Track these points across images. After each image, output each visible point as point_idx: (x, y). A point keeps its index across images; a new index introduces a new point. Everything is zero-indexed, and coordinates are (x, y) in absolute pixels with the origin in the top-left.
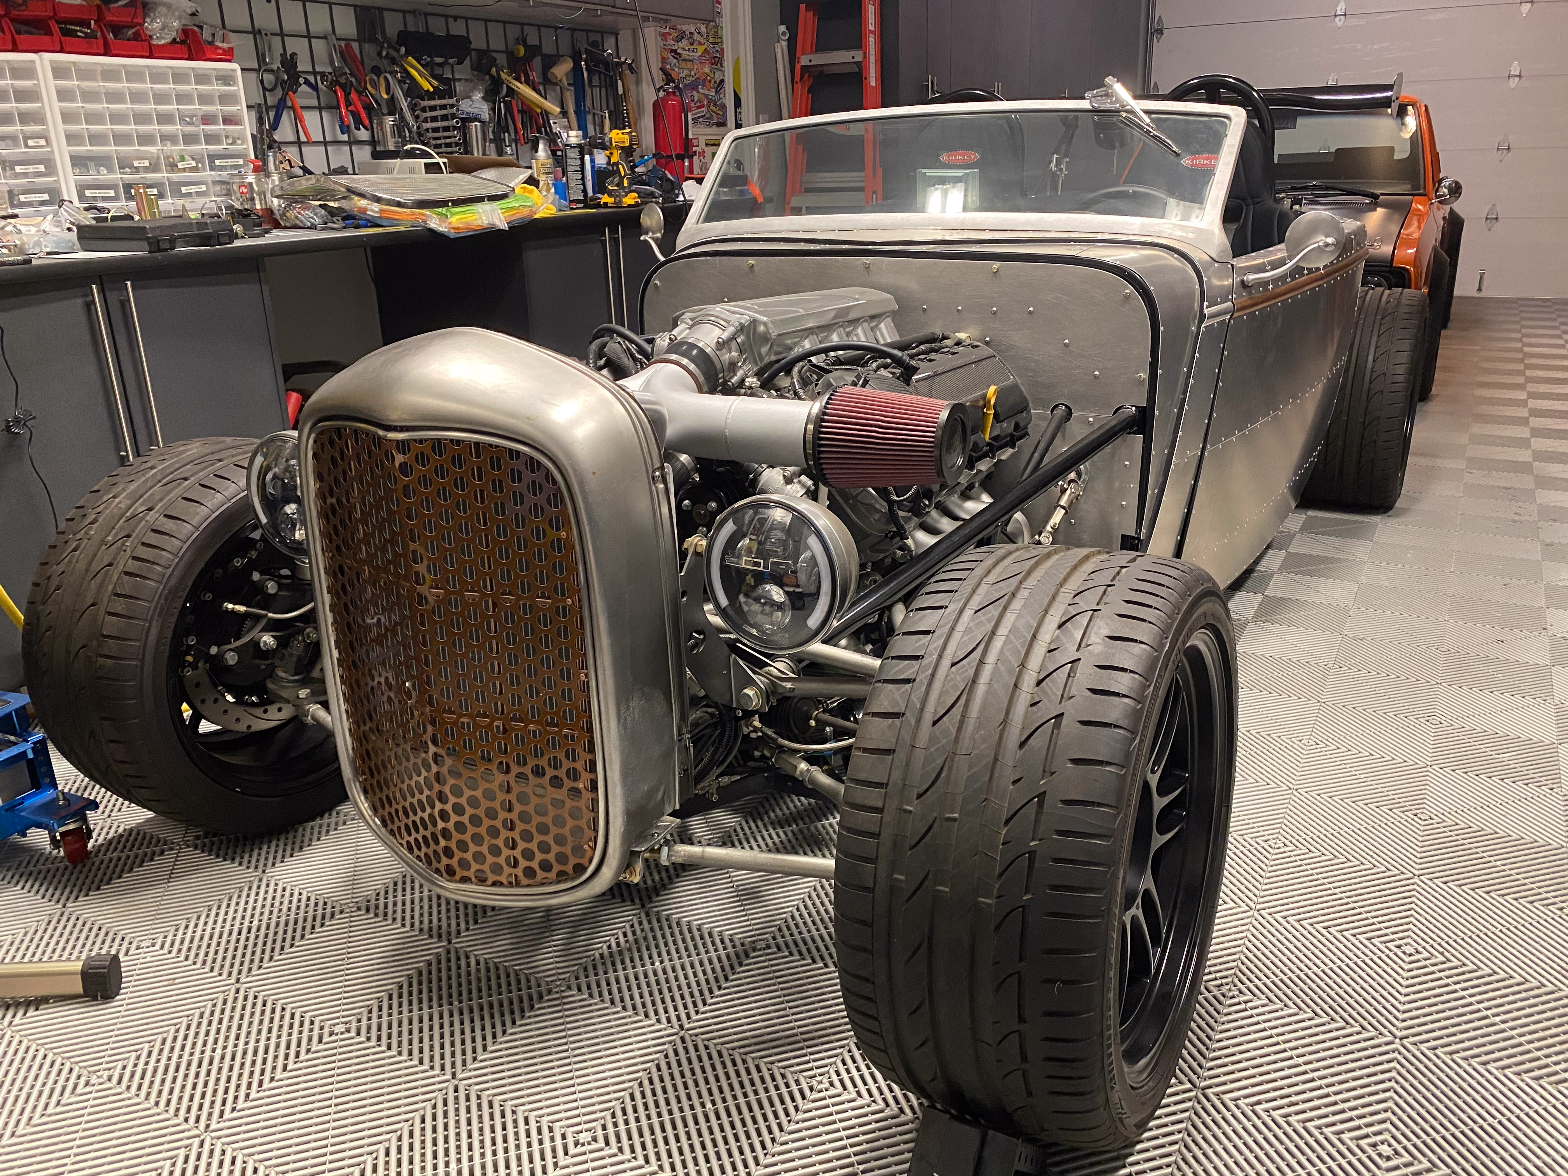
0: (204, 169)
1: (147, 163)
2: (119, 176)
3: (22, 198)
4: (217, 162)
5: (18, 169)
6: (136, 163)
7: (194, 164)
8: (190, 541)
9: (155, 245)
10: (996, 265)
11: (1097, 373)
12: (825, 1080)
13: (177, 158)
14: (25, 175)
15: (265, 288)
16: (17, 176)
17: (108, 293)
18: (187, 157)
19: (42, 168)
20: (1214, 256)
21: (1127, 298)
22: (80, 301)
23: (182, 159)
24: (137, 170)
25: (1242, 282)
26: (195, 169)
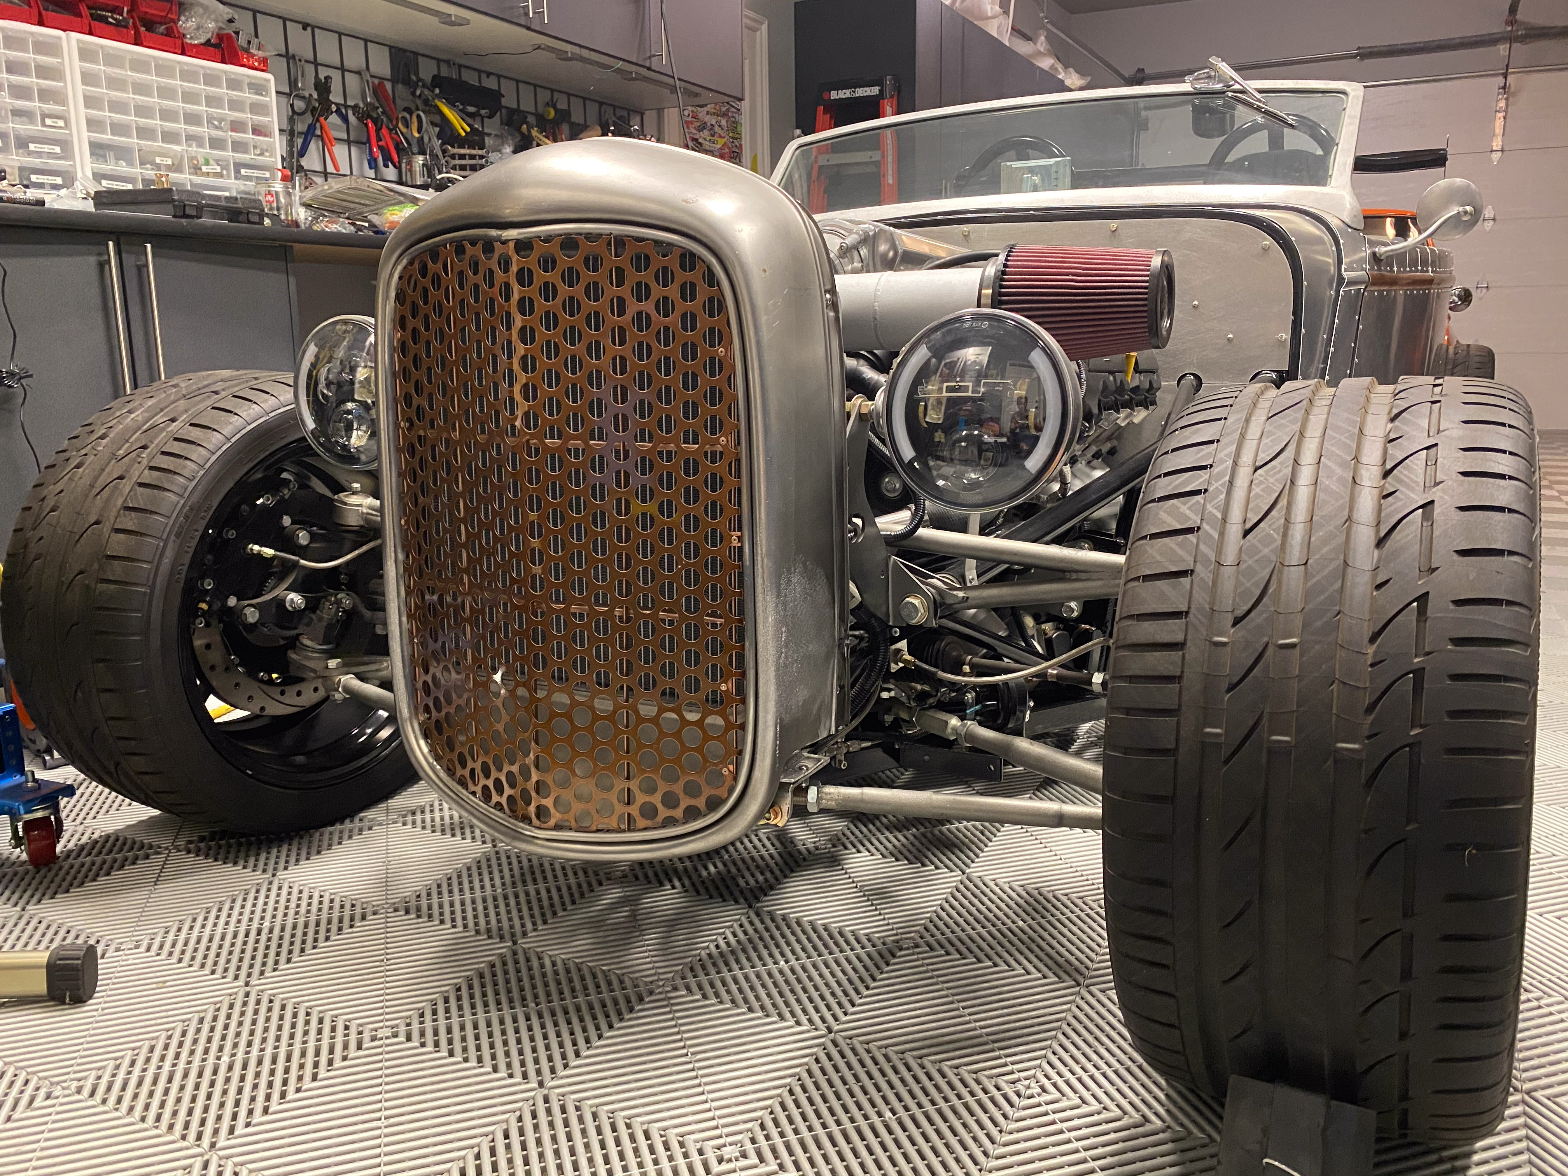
0: (229, 177)
1: (169, 162)
2: (139, 170)
3: (34, 178)
4: (243, 171)
5: (32, 147)
6: (158, 160)
7: (218, 169)
9: (181, 211)
10: (1114, 224)
11: (1231, 336)
12: (1033, 1085)
13: (202, 161)
14: (39, 154)
16: (30, 153)
17: (124, 255)
18: (212, 162)
19: (58, 149)
20: (1347, 220)
21: (1266, 250)
22: (92, 260)
23: (207, 163)
24: (158, 167)
25: (1374, 254)
26: (220, 175)
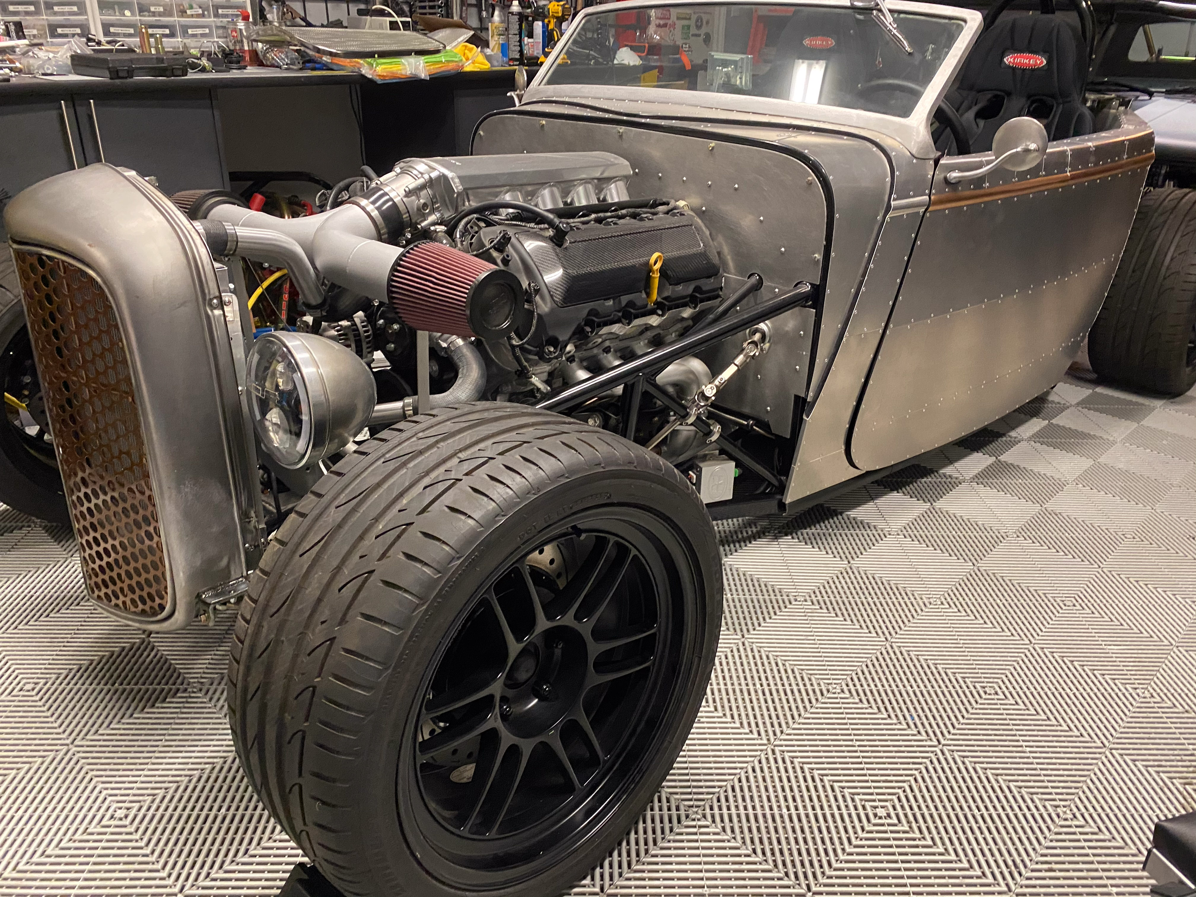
0: (210, 17)
1: (161, 9)
2: (138, 18)
3: (59, 31)
4: (220, 11)
5: (56, 8)
6: (152, 9)
7: (200, 11)
8: (9, 306)
9: (115, 74)
10: (713, 143)
11: (783, 249)
13: (186, 6)
14: (63, 14)
15: (216, 113)
16: (55, 14)
17: (78, 109)
18: (195, 6)
19: (75, 9)
21: (810, 184)
22: (54, 113)
23: (191, 7)
24: (154, 14)
25: (945, 178)
26: (203, 15)
